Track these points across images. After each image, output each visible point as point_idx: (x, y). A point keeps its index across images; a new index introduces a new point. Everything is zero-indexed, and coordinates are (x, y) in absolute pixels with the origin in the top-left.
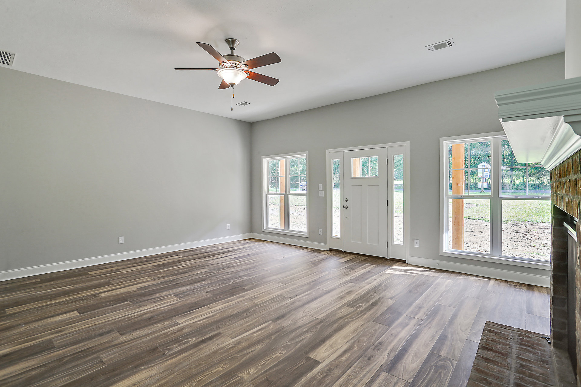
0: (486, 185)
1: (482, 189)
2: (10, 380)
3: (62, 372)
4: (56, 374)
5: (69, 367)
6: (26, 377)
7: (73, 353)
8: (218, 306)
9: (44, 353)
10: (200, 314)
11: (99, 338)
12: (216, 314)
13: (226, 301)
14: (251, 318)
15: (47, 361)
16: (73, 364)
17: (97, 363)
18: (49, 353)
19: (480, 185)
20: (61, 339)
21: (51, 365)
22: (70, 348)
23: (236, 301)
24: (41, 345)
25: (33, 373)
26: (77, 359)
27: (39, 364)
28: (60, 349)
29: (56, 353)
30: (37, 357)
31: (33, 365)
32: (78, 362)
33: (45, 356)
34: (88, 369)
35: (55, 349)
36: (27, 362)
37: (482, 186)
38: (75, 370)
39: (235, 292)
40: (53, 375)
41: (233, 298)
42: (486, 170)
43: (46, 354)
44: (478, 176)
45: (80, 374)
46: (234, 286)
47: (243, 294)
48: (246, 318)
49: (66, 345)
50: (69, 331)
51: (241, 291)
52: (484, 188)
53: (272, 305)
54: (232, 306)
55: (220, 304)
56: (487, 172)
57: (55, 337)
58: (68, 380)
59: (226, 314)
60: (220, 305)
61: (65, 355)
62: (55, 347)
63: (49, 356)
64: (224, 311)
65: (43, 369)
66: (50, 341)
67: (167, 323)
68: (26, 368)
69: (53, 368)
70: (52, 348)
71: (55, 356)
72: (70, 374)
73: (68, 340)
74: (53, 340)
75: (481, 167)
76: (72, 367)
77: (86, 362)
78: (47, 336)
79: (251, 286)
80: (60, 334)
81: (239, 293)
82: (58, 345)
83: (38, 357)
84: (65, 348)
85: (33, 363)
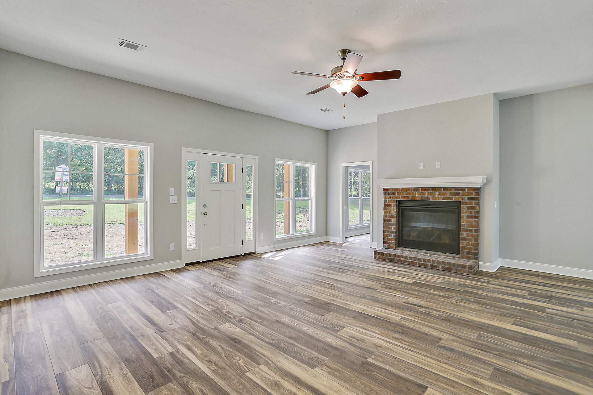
0: (65, 189)
1: (61, 193)
2: (544, 369)
3: (507, 348)
4: (512, 349)
5: (500, 347)
6: (532, 362)
7: (488, 353)
9: (507, 370)
11: (457, 349)
15: (510, 362)
16: (496, 346)
17: (483, 337)
18: (503, 367)
19: (58, 189)
20: (482, 372)
21: (510, 357)
22: (485, 358)
24: (503, 380)
25: (526, 361)
26: (490, 348)
27: (517, 364)
28: (492, 363)
29: (498, 363)
30: (516, 371)
31: (522, 366)
32: (492, 345)
33: (508, 367)
34: (492, 338)
35: (496, 366)
36: (526, 374)
37: (61, 190)
38: (499, 343)
40: (514, 350)
42: (65, 173)
43: (506, 368)
44: (56, 179)
45: (499, 339)
49: (485, 362)
50: (466, 374)
52: (63, 192)
56: (67, 175)
57: (484, 379)
58: (508, 341)
61: (494, 357)
62: (495, 369)
63: (505, 364)
65: (517, 358)
66: (492, 378)
67: (405, 323)
68: (528, 368)
69: (510, 354)
70: (498, 370)
71: (501, 361)
72: (504, 343)
73: (477, 366)
74: (488, 378)
75: (61, 170)
76: (499, 346)
77: (487, 342)
78: (489, 387)
80: (477, 379)
82: (490, 368)
83: (514, 371)
84: (488, 361)
85: (521, 368)
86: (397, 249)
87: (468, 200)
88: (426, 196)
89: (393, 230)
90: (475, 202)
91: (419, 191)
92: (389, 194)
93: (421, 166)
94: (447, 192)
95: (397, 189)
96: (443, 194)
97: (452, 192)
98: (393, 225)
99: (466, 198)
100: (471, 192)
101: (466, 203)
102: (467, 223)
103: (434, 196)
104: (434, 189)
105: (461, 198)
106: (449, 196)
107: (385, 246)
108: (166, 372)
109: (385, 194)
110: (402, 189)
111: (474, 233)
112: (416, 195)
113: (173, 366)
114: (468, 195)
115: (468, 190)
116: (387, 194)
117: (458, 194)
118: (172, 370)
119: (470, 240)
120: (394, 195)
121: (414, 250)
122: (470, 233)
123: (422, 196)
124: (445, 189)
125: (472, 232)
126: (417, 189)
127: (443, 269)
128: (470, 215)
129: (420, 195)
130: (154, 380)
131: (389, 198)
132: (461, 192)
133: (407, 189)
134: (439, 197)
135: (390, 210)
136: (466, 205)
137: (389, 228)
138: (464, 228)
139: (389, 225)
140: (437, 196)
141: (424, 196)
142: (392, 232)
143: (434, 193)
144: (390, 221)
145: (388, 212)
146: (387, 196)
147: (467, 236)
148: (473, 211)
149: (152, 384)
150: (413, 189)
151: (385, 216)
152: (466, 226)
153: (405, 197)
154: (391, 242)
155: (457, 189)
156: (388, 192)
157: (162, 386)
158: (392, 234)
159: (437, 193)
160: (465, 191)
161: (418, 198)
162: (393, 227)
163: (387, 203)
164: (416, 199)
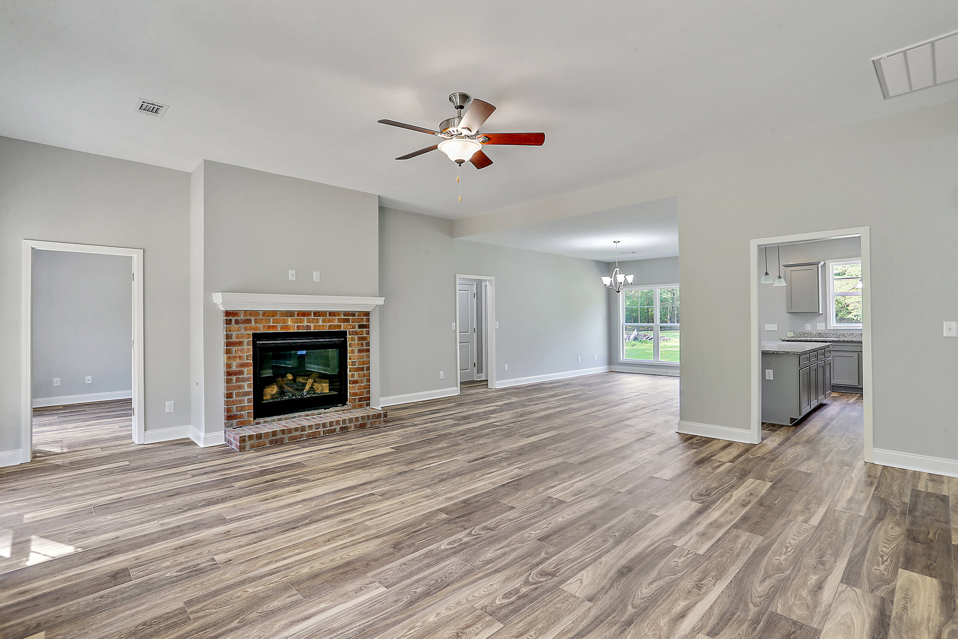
8: (483, 485)
10: (501, 477)
12: (480, 477)
13: (475, 492)
14: (438, 473)
23: (459, 492)
39: (463, 507)
41: (464, 496)
46: (466, 521)
47: (448, 504)
48: (444, 473)
51: (452, 509)
53: (406, 486)
54: (462, 485)
55: (480, 488)
59: (468, 477)
60: (480, 486)
64: (471, 479)
79: (432, 521)
81: (454, 504)
86: (257, 424)
87: (359, 328)
88: (305, 324)
89: (246, 389)
90: (366, 331)
91: (294, 316)
92: (237, 322)
93: (292, 275)
94: (334, 317)
95: (255, 313)
96: (329, 321)
97: (340, 317)
98: (248, 379)
99: (357, 326)
100: (362, 317)
101: (356, 333)
102: (358, 359)
103: (317, 324)
104: (317, 314)
105: (350, 325)
106: (336, 323)
107: (232, 425)
108: (761, 624)
109: (228, 322)
110: (265, 313)
111: (366, 372)
112: (289, 323)
113: (741, 622)
114: (359, 322)
115: (358, 315)
116: (233, 322)
117: (347, 321)
118: (751, 620)
119: (362, 382)
120: (248, 324)
121: (287, 416)
122: (362, 373)
123: (298, 324)
124: (332, 314)
125: (363, 371)
126: (290, 314)
127: (356, 428)
128: (361, 348)
129: (296, 323)
130: (790, 631)
131: (238, 330)
132: (351, 318)
133: (274, 313)
134: (323, 326)
135: (239, 354)
136: (357, 335)
137: (240, 387)
138: (355, 367)
139: (239, 382)
140: (321, 323)
141: (302, 324)
142: (247, 394)
143: (317, 319)
144: (241, 373)
145: (236, 357)
146: (233, 325)
147: (359, 377)
148: (364, 343)
149: (799, 632)
150: (285, 313)
151: (229, 366)
152: (357, 364)
153: (269, 327)
154: (243, 412)
155: (346, 314)
156: (236, 318)
157: (790, 619)
158: (246, 398)
159: (321, 318)
160: (355, 316)
161: (292, 328)
162: (246, 384)
163: (234, 339)
164: (289, 329)
